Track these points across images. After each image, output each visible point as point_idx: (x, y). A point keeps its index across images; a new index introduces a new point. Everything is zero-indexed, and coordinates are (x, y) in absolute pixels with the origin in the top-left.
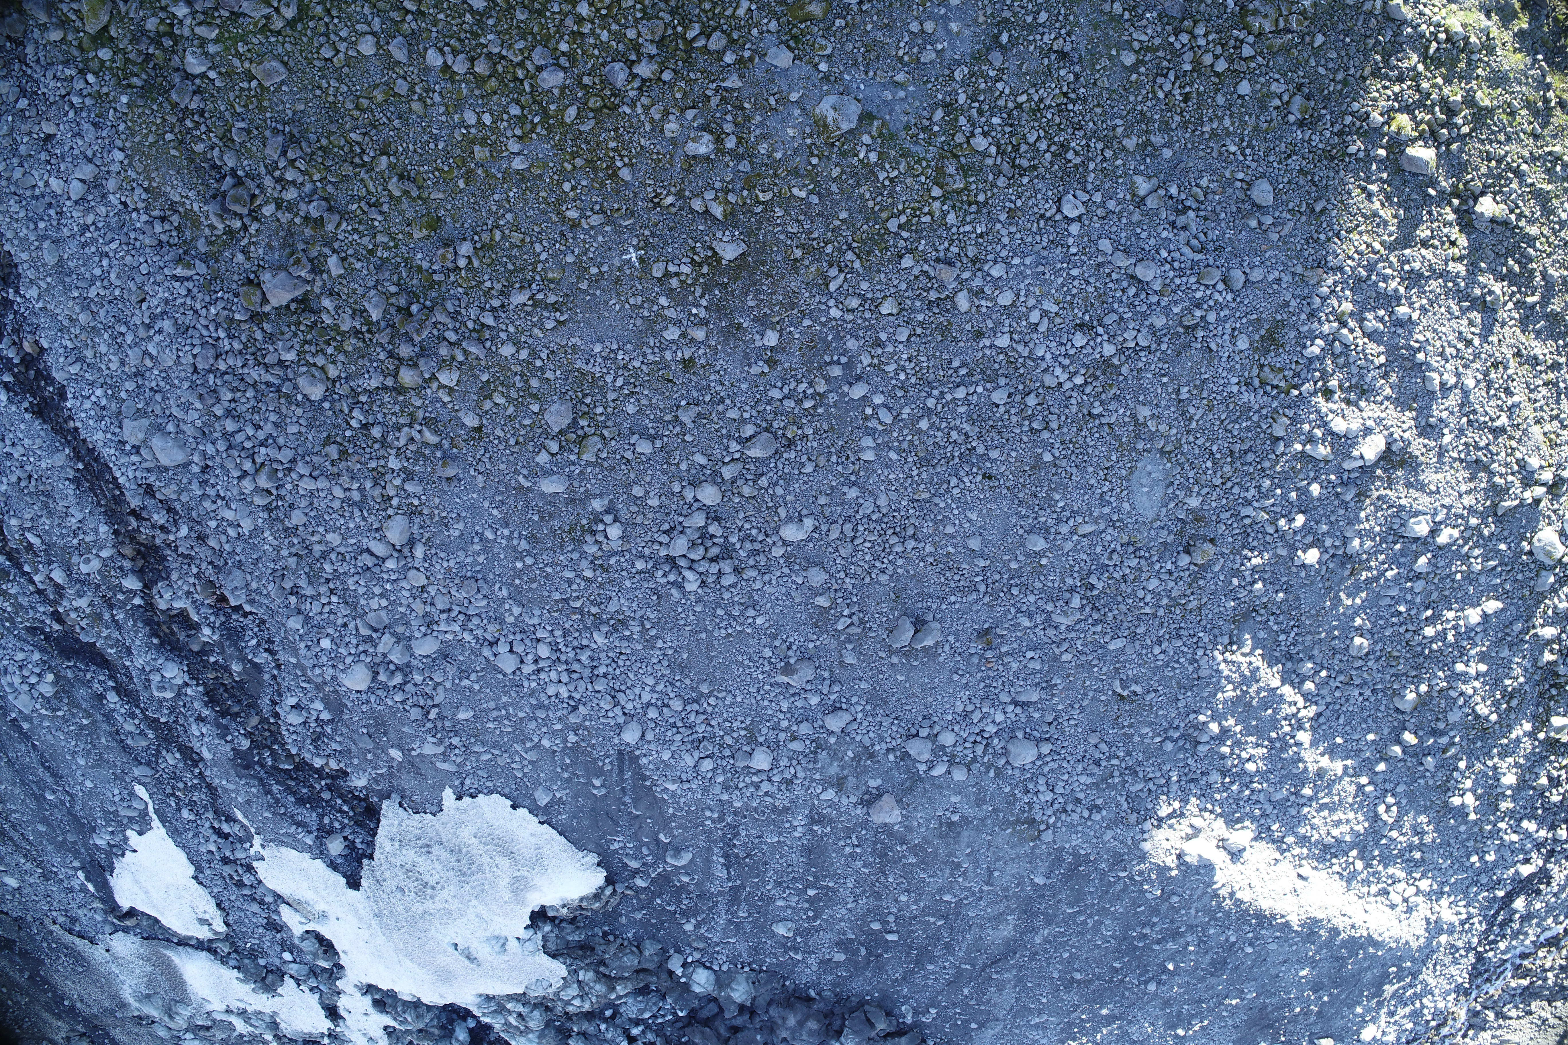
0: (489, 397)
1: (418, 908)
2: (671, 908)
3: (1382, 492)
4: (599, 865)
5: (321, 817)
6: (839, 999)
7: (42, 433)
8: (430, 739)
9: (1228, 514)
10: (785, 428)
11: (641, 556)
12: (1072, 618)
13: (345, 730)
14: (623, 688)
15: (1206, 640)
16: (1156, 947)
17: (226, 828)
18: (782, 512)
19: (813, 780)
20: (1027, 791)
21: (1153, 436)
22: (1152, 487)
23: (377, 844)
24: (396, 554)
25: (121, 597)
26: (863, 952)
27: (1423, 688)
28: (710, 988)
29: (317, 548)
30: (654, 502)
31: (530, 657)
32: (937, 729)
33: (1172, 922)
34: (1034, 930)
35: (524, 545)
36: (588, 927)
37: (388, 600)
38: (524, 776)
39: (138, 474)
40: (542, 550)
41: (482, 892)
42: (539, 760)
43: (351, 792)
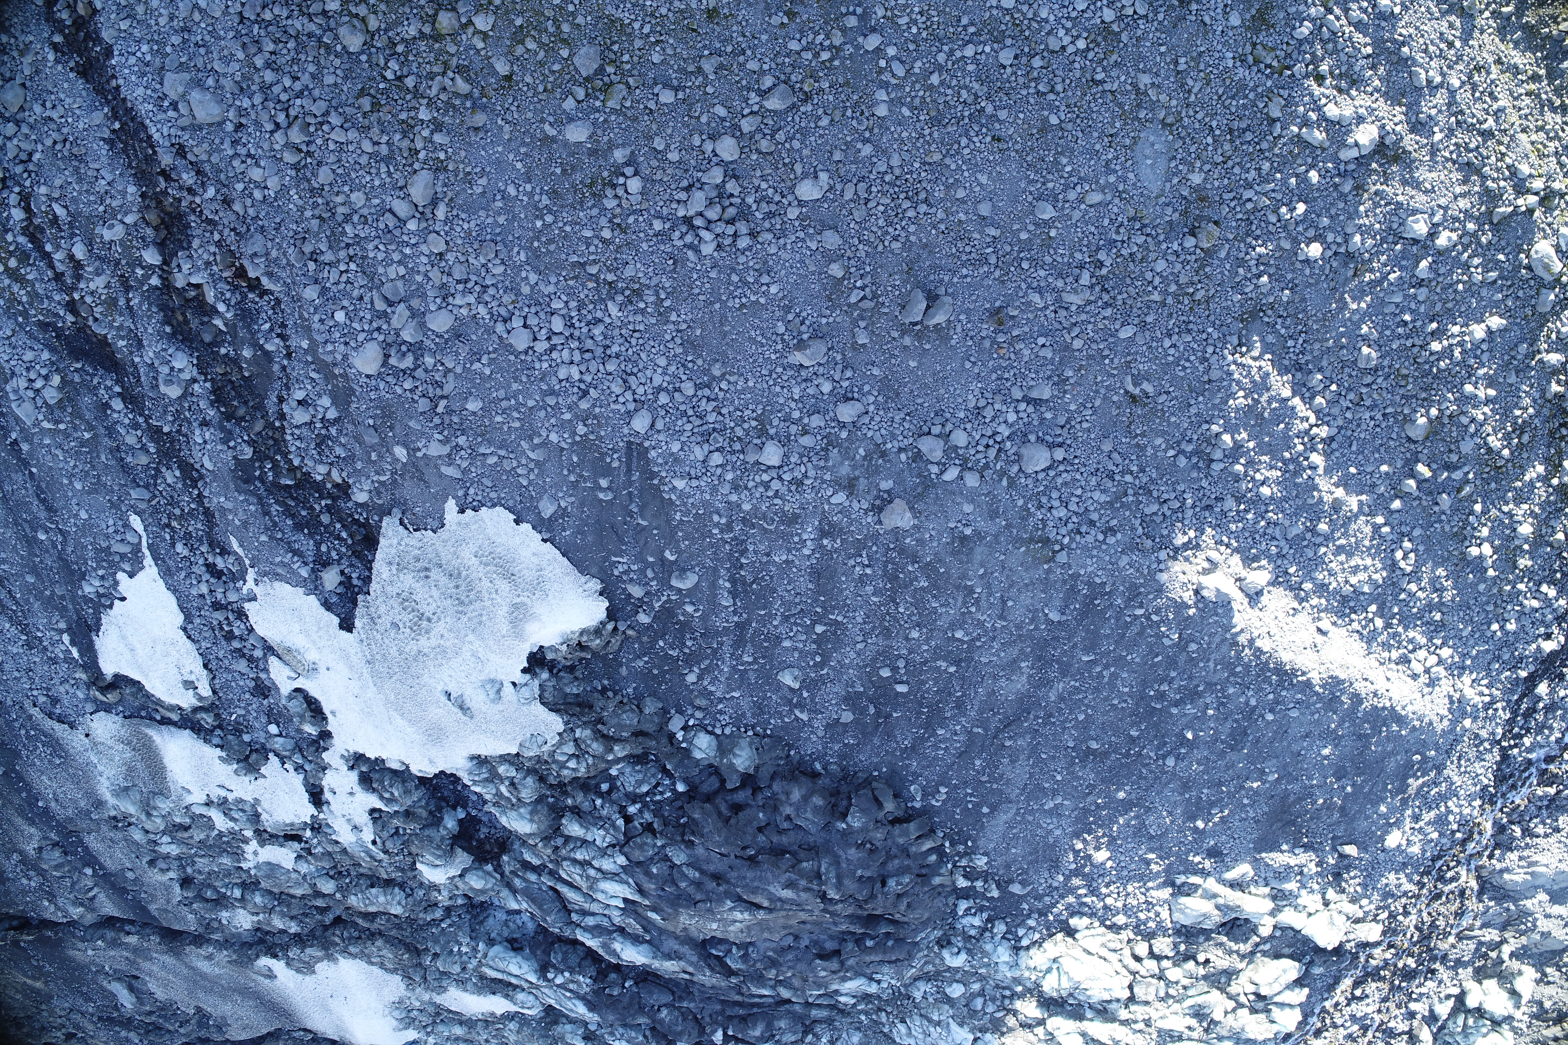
0: (522, 42)
1: (412, 647)
2: (672, 653)
3: (1378, 186)
4: (601, 594)
5: (318, 545)
6: (846, 776)
7: (84, 93)
8: (437, 436)
9: (1231, 195)
10: (802, 82)
11: (659, 216)
12: (1081, 296)
13: (350, 427)
14: (635, 370)
15: (1215, 336)
16: (1174, 711)
17: (220, 563)
18: (798, 168)
19: (824, 481)
20: (1040, 507)
21: (1153, 106)
22: (1155, 159)
23: (374, 571)
24: (418, 215)
25: (139, 272)
26: (872, 710)
27: (1434, 412)
28: (712, 754)
29: (341, 210)
30: (674, 156)
31: (544, 331)
32: (949, 427)
33: (1190, 678)
34: (1047, 683)
35: (545, 201)
36: (587, 679)
37: (406, 267)
38: (530, 484)
39: (173, 131)
40: (562, 206)
41: (480, 623)
42: (545, 461)
43: (351, 515)
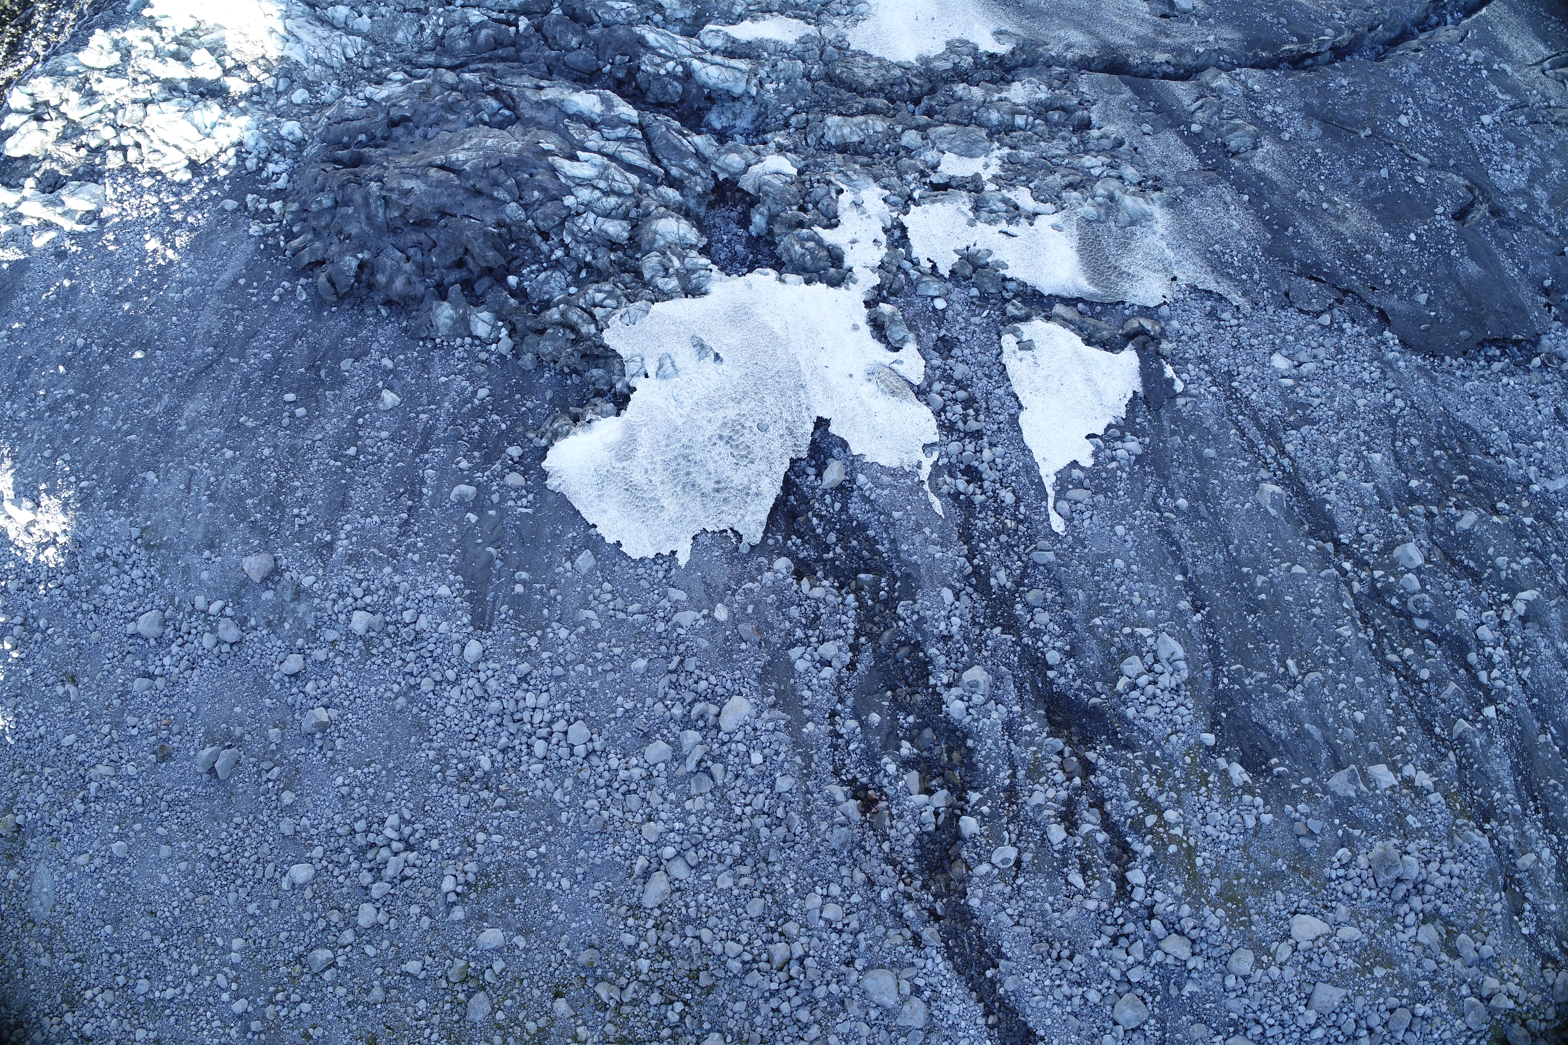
0: (540, 1030)
1: (745, 408)
2: (496, 417)
4: (548, 474)
5: (844, 509)
6: (360, 306)
7: (1028, 1011)
8: (684, 632)
10: (302, 974)
11: (433, 853)
12: (99, 773)
13: (774, 639)
14: (476, 702)
16: (71, 391)
17: (961, 484)
18: (309, 894)
19: (320, 596)
20: (152, 579)
21: (40, 938)
22: (40, 892)
23: (780, 485)
24: (664, 862)
25: (988, 809)
26: (323, 373)
28: (474, 317)
29: (745, 870)
30: (415, 910)
31: (554, 741)
32: (216, 651)
34: (167, 411)
35: (532, 872)
36: (585, 384)
37: (683, 808)
38: (601, 584)
39: (920, 962)
40: (519, 866)
41: (669, 437)
42: (577, 609)
43: (804, 542)
